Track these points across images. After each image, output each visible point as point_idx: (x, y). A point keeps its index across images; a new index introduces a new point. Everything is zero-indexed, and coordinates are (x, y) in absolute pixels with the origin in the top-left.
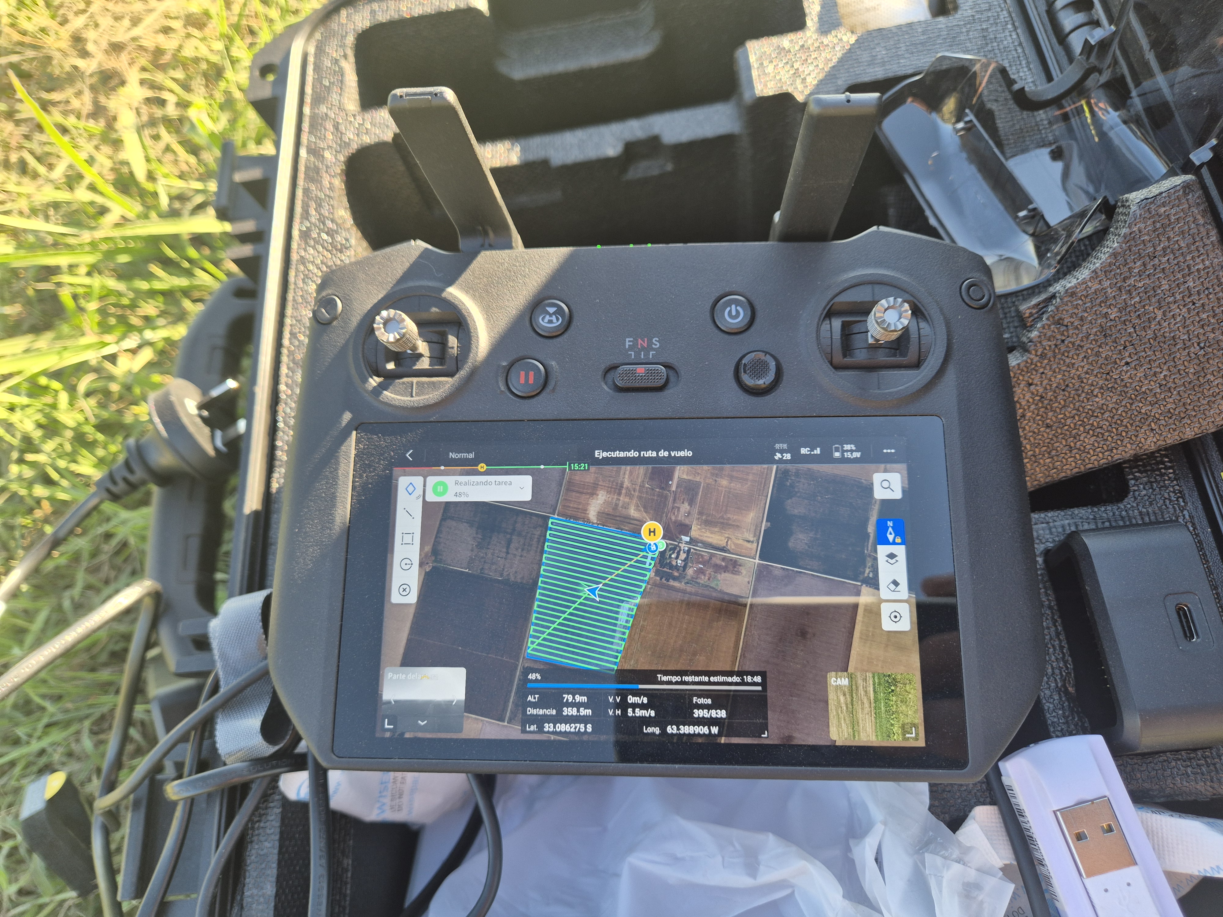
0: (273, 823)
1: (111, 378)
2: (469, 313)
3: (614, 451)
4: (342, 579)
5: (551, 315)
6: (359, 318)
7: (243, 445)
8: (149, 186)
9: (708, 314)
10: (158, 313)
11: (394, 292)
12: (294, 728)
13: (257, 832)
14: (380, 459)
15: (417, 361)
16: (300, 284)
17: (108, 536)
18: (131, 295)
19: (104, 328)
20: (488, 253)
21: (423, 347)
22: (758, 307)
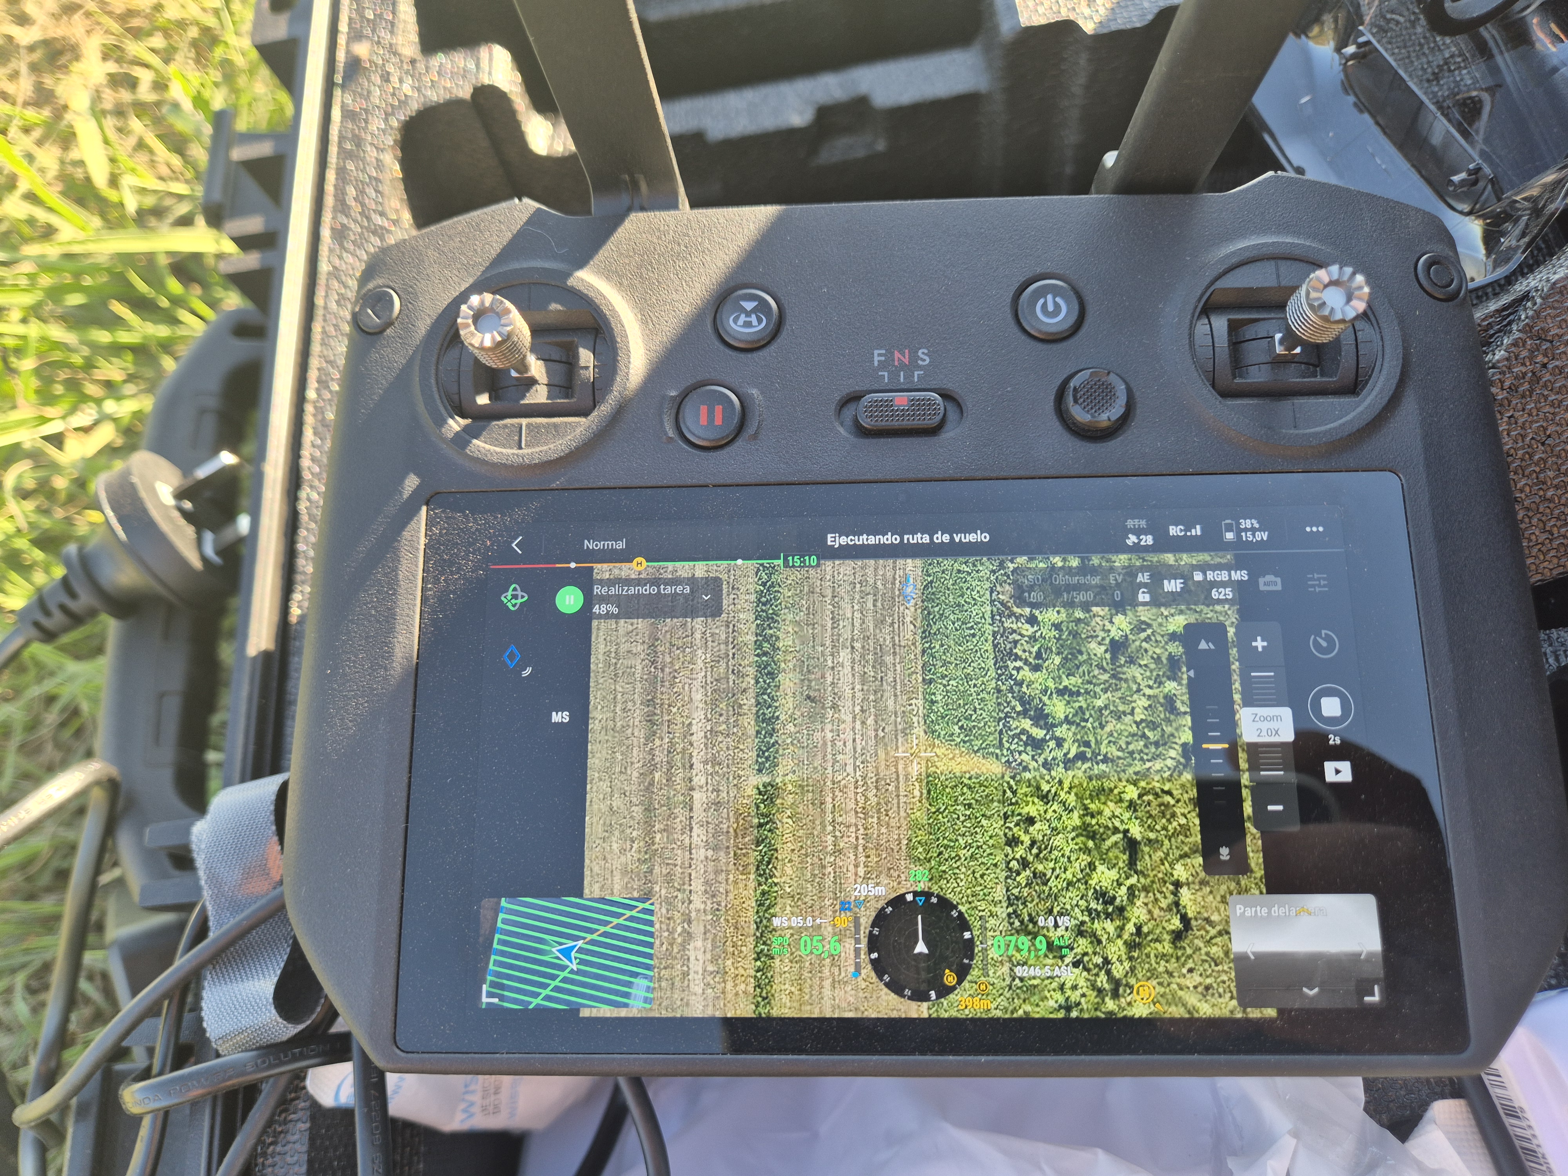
0: (297, 1146)
1: (55, 467)
2: (613, 310)
3: (860, 534)
4: (407, 751)
5: (748, 314)
6: (429, 322)
7: (244, 551)
8: (112, 195)
9: (1008, 310)
10: (124, 378)
11: (486, 279)
12: (326, 996)
13: (270, 1161)
14: (467, 553)
15: (528, 390)
16: (333, 306)
17: (50, 699)
18: (86, 351)
19: (46, 397)
20: (641, 215)
21: (536, 368)
22: (1089, 298)
